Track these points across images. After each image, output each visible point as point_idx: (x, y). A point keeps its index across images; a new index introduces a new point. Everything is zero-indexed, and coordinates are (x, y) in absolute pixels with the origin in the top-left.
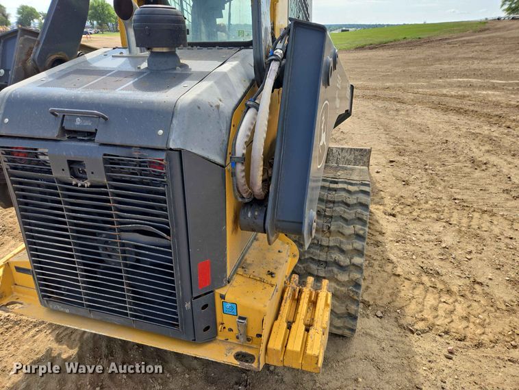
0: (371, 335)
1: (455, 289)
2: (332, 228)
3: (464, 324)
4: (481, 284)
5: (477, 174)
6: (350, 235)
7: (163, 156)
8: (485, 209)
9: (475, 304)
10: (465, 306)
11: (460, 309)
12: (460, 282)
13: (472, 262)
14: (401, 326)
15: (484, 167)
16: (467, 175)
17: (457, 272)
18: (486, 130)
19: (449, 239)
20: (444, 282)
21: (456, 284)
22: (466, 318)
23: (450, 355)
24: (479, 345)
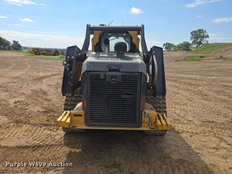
0: (169, 135)
1: (185, 123)
2: (157, 102)
3: (191, 130)
4: (191, 121)
5: (177, 96)
6: (162, 103)
7: (137, 74)
8: (184, 104)
9: (192, 125)
10: (190, 126)
11: (189, 127)
12: (186, 121)
13: (186, 117)
14: (175, 132)
15: (178, 94)
16: (174, 96)
17: (184, 119)
18: (173, 84)
19: (178, 112)
20: (181, 121)
21: (185, 122)
22: (191, 128)
23: (191, 136)
24: (197, 134)
